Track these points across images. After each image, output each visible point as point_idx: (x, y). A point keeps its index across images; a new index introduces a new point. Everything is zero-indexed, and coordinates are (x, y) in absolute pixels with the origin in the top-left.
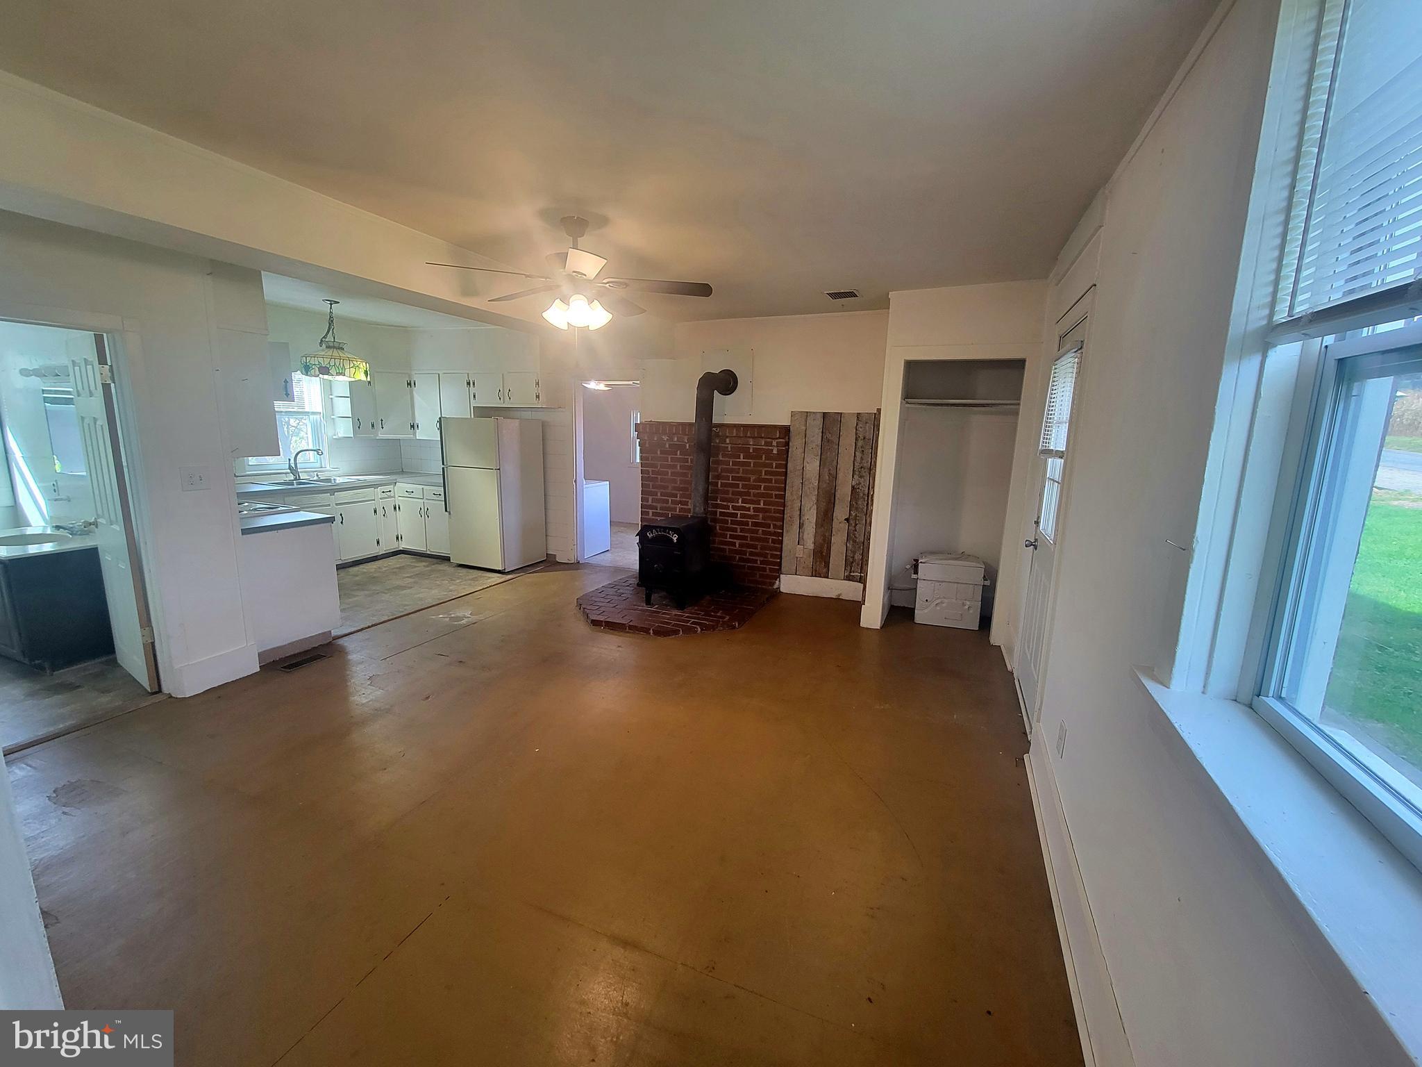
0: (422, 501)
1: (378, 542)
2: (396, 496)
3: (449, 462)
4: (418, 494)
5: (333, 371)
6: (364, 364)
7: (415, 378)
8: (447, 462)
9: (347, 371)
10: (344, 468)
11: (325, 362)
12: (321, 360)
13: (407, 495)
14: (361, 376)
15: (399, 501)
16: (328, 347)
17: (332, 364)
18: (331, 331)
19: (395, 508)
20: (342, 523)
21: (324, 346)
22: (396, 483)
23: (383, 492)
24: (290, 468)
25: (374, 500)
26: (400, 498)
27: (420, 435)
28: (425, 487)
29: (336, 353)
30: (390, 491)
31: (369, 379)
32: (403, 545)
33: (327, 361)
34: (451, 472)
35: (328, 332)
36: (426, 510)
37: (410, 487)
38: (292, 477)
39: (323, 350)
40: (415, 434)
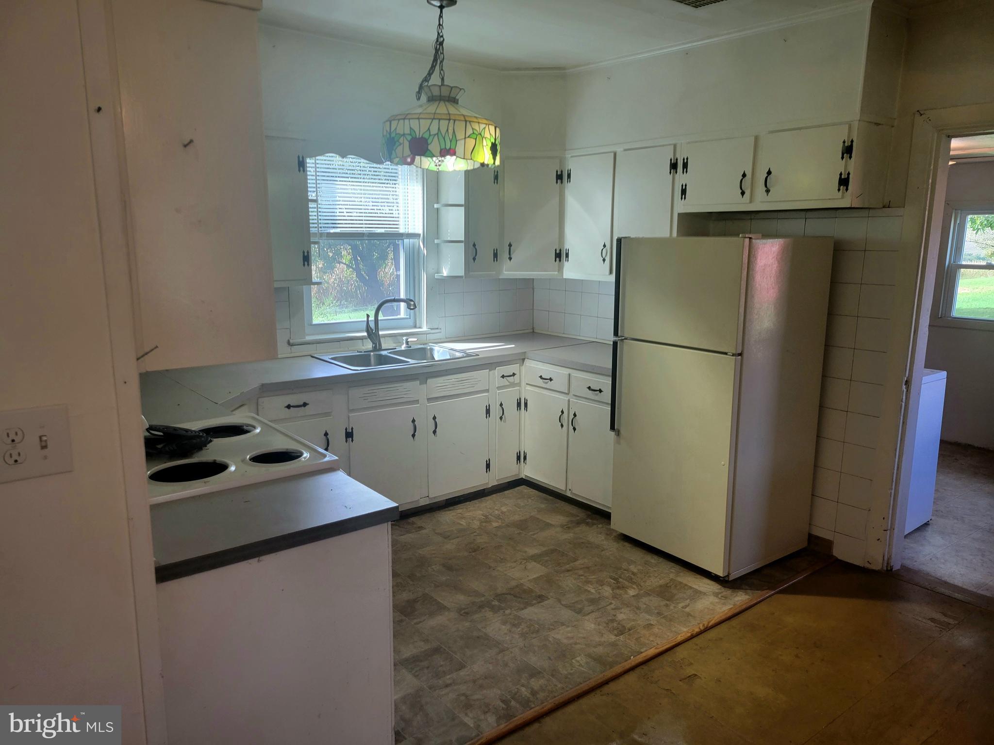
0: (566, 398)
1: (488, 466)
2: (523, 384)
3: (627, 330)
4: (559, 383)
5: (434, 146)
6: (492, 128)
7: (572, 165)
8: (623, 331)
9: (460, 144)
10: (448, 326)
11: (420, 128)
12: (414, 124)
13: (540, 382)
14: (485, 156)
15: (528, 392)
16: (431, 99)
17: (434, 130)
18: (437, 68)
19: (519, 405)
20: (434, 432)
21: (424, 98)
22: (523, 360)
23: (503, 377)
24: (368, 329)
25: (487, 391)
26: (529, 388)
27: (570, 271)
28: (575, 374)
29: (442, 109)
30: (514, 374)
31: (498, 162)
32: (528, 471)
33: (425, 124)
34: (627, 350)
35: (433, 67)
36: (572, 416)
37: (547, 370)
38: (369, 345)
39: (421, 106)
40: (560, 269)
